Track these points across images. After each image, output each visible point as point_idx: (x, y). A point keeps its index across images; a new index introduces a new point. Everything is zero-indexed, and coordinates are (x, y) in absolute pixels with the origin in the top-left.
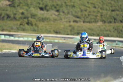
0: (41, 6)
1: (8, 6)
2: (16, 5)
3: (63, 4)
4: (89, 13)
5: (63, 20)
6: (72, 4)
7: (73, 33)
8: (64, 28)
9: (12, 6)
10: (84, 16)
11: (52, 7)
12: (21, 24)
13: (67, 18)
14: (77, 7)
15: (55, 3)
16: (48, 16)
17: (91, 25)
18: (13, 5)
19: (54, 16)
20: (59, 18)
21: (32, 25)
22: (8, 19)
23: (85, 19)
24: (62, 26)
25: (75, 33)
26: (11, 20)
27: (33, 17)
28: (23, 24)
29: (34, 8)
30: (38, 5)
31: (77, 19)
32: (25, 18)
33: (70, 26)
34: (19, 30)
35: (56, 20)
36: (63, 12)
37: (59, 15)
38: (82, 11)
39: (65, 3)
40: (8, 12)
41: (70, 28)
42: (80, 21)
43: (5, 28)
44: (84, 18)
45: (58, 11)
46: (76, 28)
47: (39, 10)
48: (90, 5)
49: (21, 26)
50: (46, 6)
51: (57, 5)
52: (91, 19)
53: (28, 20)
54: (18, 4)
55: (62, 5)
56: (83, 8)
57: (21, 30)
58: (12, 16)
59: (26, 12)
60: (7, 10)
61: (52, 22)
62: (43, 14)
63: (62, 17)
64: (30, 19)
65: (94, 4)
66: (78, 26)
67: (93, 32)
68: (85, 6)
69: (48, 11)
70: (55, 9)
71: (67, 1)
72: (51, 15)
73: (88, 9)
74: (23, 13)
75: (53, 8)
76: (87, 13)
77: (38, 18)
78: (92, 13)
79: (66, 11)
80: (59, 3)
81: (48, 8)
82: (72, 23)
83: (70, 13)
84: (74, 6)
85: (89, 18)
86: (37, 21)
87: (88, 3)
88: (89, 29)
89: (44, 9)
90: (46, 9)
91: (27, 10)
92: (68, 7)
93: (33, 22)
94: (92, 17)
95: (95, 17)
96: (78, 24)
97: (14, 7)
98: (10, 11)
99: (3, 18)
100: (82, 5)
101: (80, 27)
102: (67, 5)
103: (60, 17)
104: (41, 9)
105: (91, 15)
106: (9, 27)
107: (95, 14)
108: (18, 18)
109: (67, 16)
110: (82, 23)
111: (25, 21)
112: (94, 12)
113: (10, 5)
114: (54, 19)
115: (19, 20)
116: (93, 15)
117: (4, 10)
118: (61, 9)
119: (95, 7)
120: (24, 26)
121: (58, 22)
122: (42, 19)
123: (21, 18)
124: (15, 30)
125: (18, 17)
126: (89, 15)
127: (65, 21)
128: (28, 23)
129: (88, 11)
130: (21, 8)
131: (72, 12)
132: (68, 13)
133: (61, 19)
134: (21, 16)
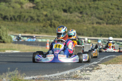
0: (64, 8)
1: (32, 9)
2: (40, 7)
3: (87, 5)
4: (113, 15)
5: (87, 22)
6: (96, 5)
7: (95, 34)
8: (87, 30)
9: (36, 9)
10: (107, 17)
11: (75, 9)
12: (44, 26)
13: (90, 20)
14: (101, 9)
15: (78, 5)
16: (71, 18)
17: (114, 26)
18: (36, 7)
19: (77, 18)
20: (82, 20)
21: (55, 27)
22: (32, 21)
23: (108, 21)
24: (85, 28)
25: (98, 35)
26: (35, 22)
27: (56, 19)
28: (46, 25)
29: (58, 10)
30: (62, 7)
31: (101, 21)
32: (48, 20)
33: (93, 27)
34: (42, 32)
35: (79, 22)
36: (87, 14)
37: (82, 17)
38: (105, 13)
39: (89, 5)
40: (32, 15)
41: (93, 30)
42: (103, 23)
43: (28, 30)
44: (107, 19)
45: (81, 13)
46: (99, 30)
47: (62, 12)
48: (113, 7)
49: (44, 28)
50: (70, 8)
51: (81, 7)
52: (114, 20)
53: (51, 22)
54: (42, 6)
55: (86, 7)
56: (107, 10)
57: (44, 32)
58: (36, 18)
59: (49, 15)
60: (30, 13)
61: (75, 24)
62: (66, 16)
63: (85, 18)
64: (53, 21)
65: (117, 6)
66: (101, 28)
67: (115, 34)
68: (108, 8)
69: (71, 13)
70: (79, 11)
71: (90, 3)
72: (75, 17)
73: (111, 10)
74: (46, 16)
75: (77, 10)
76: (110, 15)
77: (61, 21)
78: (115, 15)
79: (89, 13)
80: (83, 5)
81: (71, 10)
82: (95, 25)
83: (94, 15)
84: (97, 8)
85: (113, 19)
86: (60, 23)
87: (112, 4)
88: (112, 30)
89: (68, 11)
90: (69, 11)
91: (50, 13)
92: (92, 9)
93: (56, 24)
94: (116, 19)
95: (118, 19)
96: (102, 26)
97: (38, 9)
98: (34, 13)
99: (27, 20)
100: (105, 6)
101: (103, 28)
102: (90, 7)
103: (84, 19)
104: (65, 11)
105: (114, 16)
106: (32, 29)
107: (118, 16)
108: (41, 21)
109: (90, 18)
110: (105, 25)
111: (48, 23)
112: (117, 13)
113: (34, 7)
114: (77, 21)
115: (42, 23)
116: (116, 17)
117: (27, 12)
118: (84, 11)
119: (118, 9)
120: (47, 28)
121: (82, 24)
122: (66, 21)
123: (44, 20)
124: (38, 31)
125: (41, 19)
126: (112, 17)
127: (88, 23)
128: (51, 25)
129: (111, 13)
130: (45, 10)
131: (95, 14)
132: (92, 15)
133: (84, 21)
134: (44, 17)
